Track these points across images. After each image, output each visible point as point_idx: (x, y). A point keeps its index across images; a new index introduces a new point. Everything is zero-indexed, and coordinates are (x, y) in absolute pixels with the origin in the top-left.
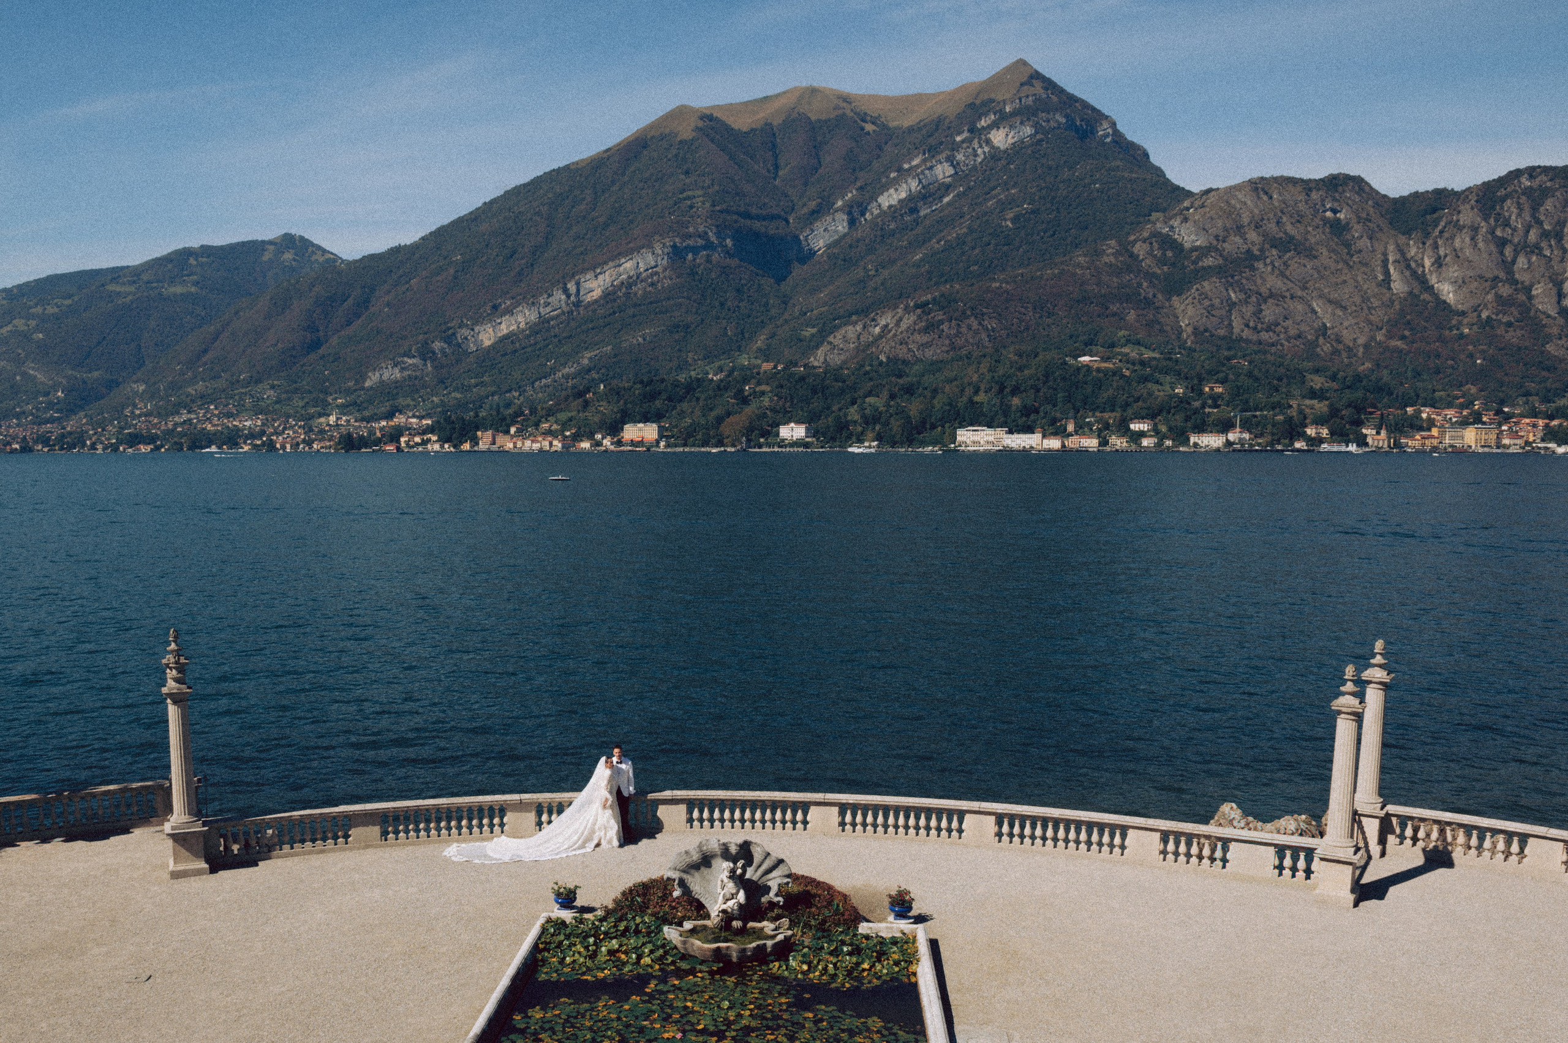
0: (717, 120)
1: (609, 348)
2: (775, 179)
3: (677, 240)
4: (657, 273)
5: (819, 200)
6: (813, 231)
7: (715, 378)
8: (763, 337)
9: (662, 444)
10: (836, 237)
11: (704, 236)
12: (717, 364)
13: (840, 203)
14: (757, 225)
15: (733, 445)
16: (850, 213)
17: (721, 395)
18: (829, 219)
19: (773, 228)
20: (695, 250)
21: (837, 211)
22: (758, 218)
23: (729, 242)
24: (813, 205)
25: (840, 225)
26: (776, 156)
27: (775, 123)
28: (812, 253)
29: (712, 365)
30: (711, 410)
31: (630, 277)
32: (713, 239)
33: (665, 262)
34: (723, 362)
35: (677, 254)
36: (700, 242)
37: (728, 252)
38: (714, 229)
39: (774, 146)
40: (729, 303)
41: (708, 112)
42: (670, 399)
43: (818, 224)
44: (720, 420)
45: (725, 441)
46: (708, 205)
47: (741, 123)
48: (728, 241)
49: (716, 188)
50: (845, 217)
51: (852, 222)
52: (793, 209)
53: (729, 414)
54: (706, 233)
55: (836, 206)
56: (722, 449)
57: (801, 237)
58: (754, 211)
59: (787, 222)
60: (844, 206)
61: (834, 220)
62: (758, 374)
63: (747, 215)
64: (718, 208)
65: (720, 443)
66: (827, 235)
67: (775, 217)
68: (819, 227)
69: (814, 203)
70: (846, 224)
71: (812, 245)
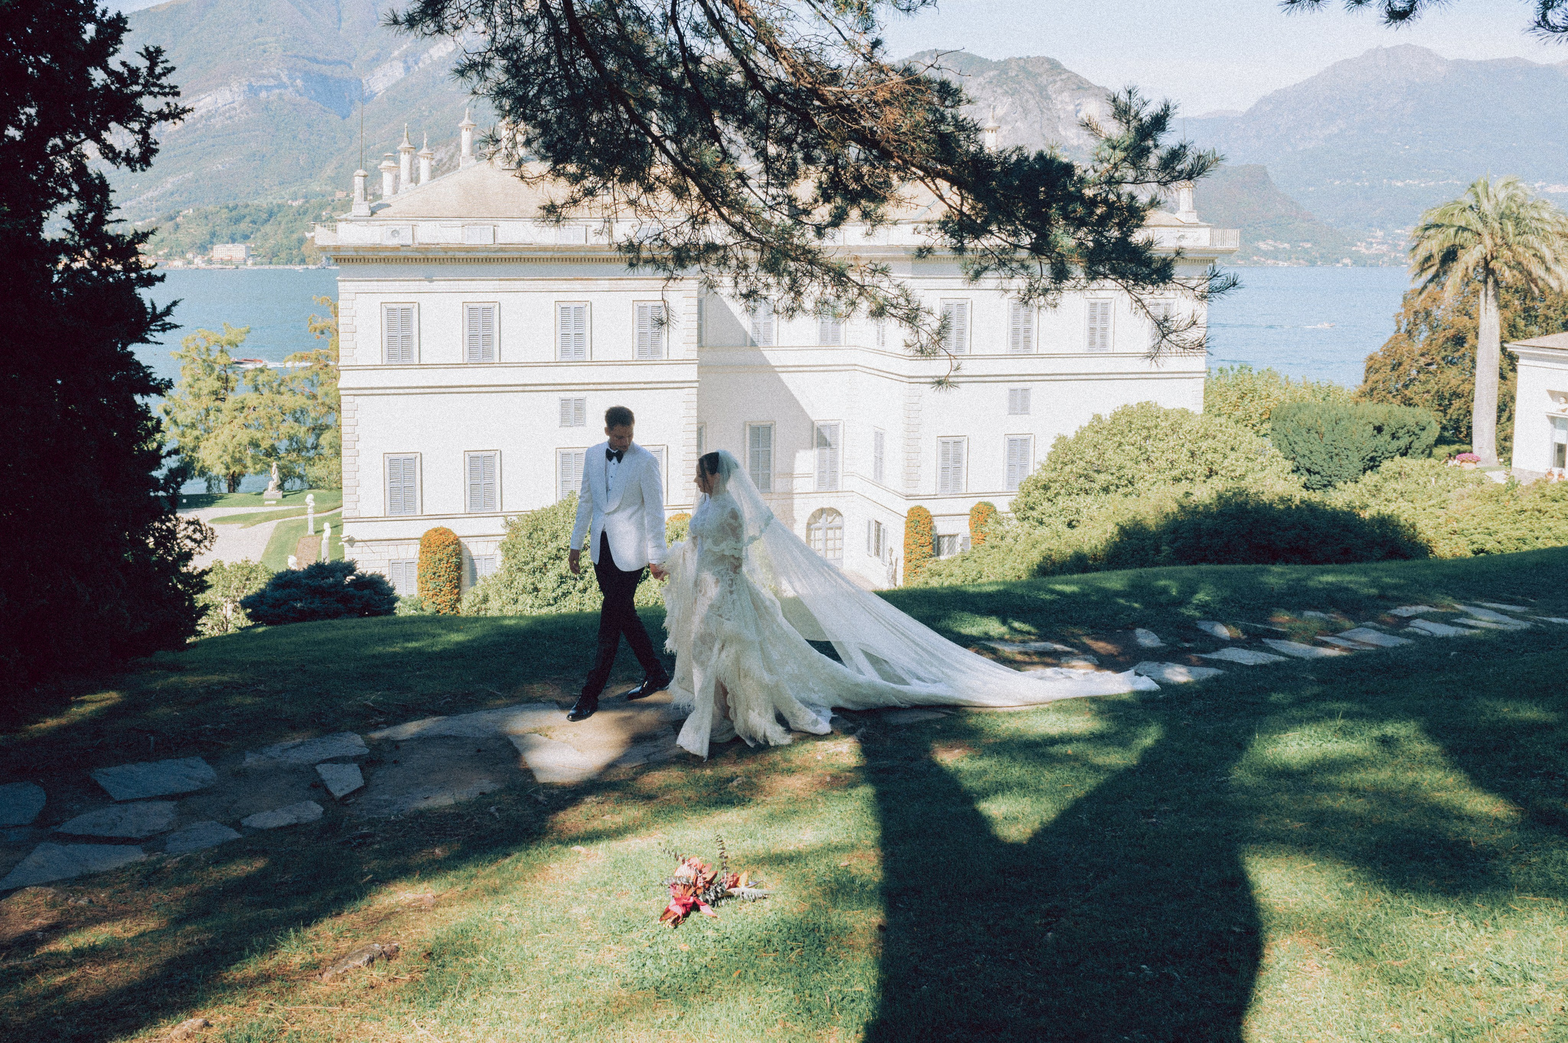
1: (191, 174)
2: (339, 30)
3: (252, 79)
4: (235, 109)
5: (379, 50)
6: (373, 75)
7: (294, 205)
8: (333, 166)
9: (250, 262)
10: (394, 82)
11: (276, 77)
12: (292, 190)
13: (396, 53)
14: (326, 70)
15: (314, 264)
16: (405, 62)
17: (301, 220)
18: (387, 66)
19: (338, 71)
20: (268, 88)
21: (395, 58)
22: (324, 62)
23: (299, 83)
24: (373, 53)
25: (397, 71)
26: (340, 10)
28: (373, 95)
29: (287, 192)
30: (293, 232)
31: (209, 111)
32: (285, 79)
33: (241, 98)
34: (297, 189)
35: (253, 90)
36: (272, 82)
37: (298, 91)
38: (286, 72)
39: (338, 1)
40: (301, 136)
42: (254, 222)
43: (378, 69)
44: (301, 241)
45: (307, 260)
46: (280, 50)
48: (298, 81)
49: (287, 35)
50: (402, 65)
51: (408, 69)
52: (356, 56)
54: (278, 74)
55: (393, 56)
56: (304, 267)
57: (363, 81)
58: (321, 57)
59: (351, 67)
60: (399, 56)
61: (392, 67)
62: (333, 201)
63: (315, 60)
64: (289, 53)
65: (303, 261)
66: (385, 79)
67: (341, 62)
68: (379, 73)
69: (374, 52)
70: (402, 70)
71: (372, 88)
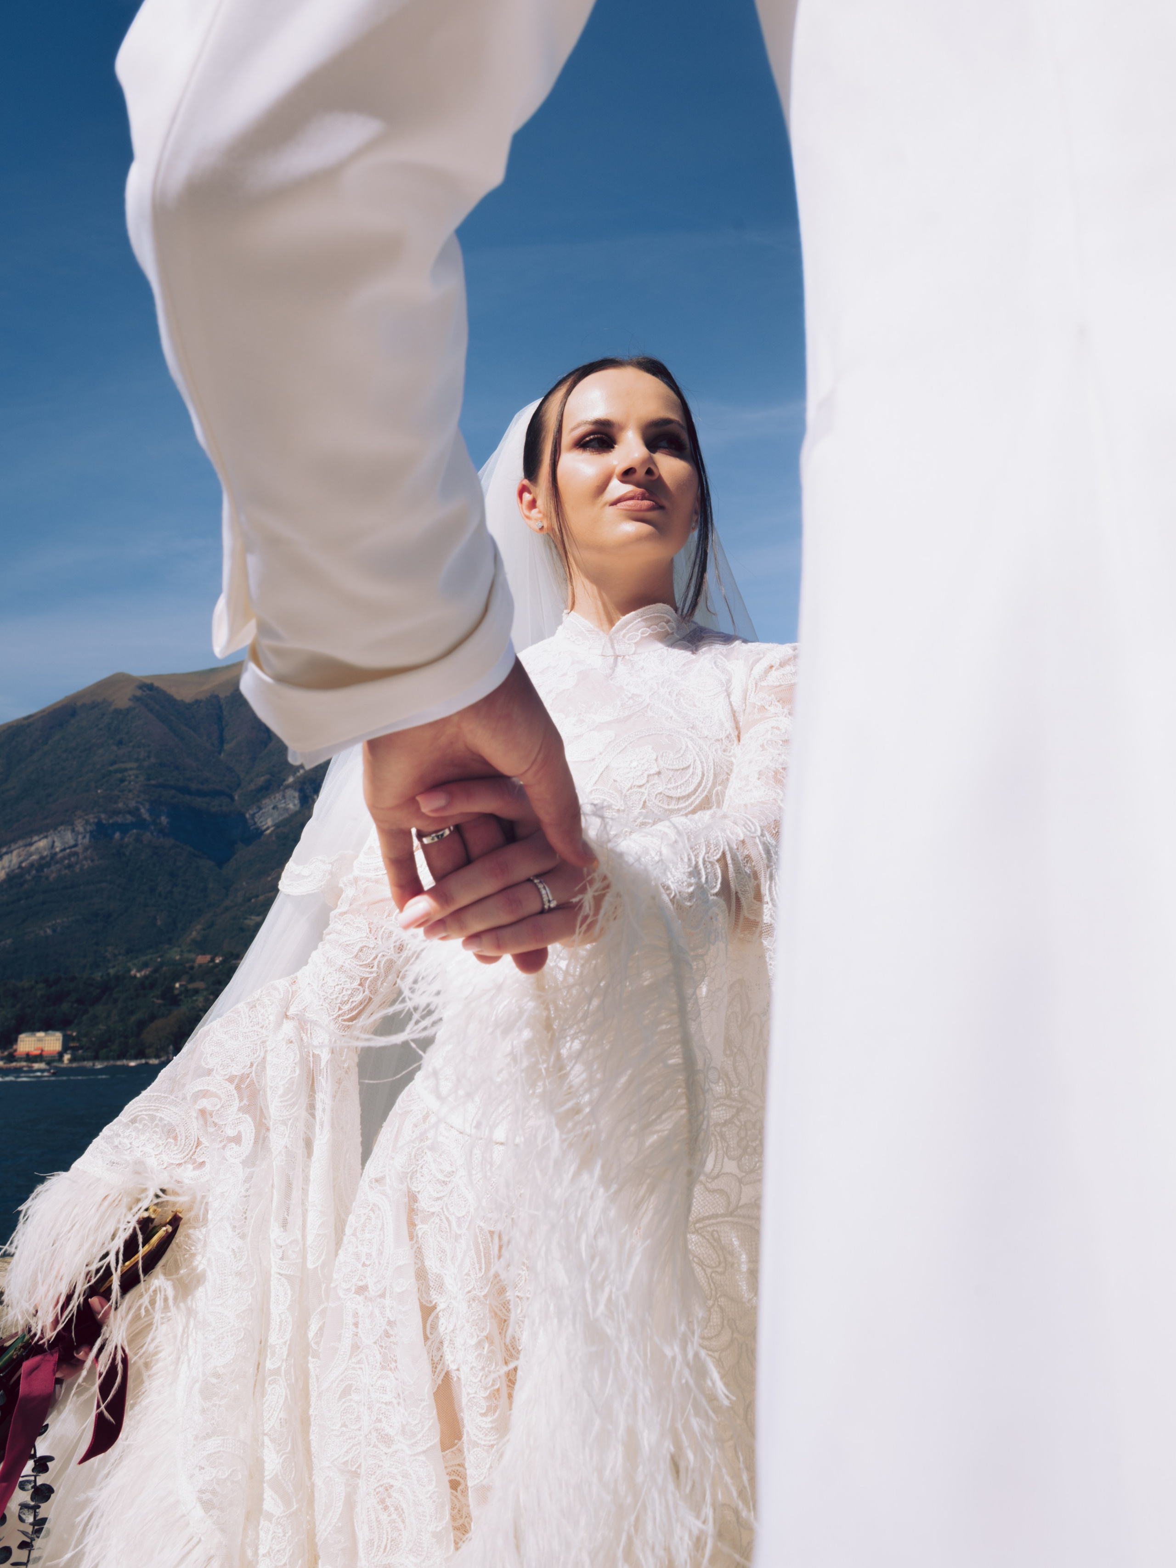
0: (157, 690)
2: (220, 753)
3: (103, 816)
4: (76, 854)
5: (268, 777)
6: (260, 809)
7: (138, 975)
8: (199, 927)
9: (67, 1057)
10: (286, 815)
11: (135, 812)
12: (144, 959)
13: (291, 780)
14: (199, 802)
15: (157, 1056)
16: (302, 791)
17: (145, 996)
18: (278, 796)
19: (215, 806)
20: (124, 829)
21: (288, 787)
22: (200, 793)
23: (164, 820)
24: (261, 781)
25: (291, 803)
26: (221, 731)
27: (222, 696)
28: (260, 833)
29: (136, 961)
30: (132, 1013)
31: (42, 858)
32: (146, 816)
33: (86, 841)
34: (149, 957)
35: (101, 832)
36: (129, 818)
37: (162, 831)
38: (147, 806)
39: (220, 718)
40: (160, 889)
41: (149, 682)
42: (80, 1001)
43: (266, 801)
44: (142, 1025)
45: (147, 1051)
46: (142, 778)
47: (185, 694)
48: (163, 818)
49: (153, 760)
50: (296, 794)
51: (305, 800)
52: (239, 785)
53: (153, 1018)
54: (138, 809)
55: (287, 783)
56: (143, 1061)
57: (247, 816)
58: (194, 786)
59: (232, 798)
60: (294, 782)
61: (284, 797)
62: (192, 968)
63: (186, 791)
64: (153, 782)
65: (140, 1054)
66: (276, 814)
67: (219, 793)
68: (268, 804)
69: (263, 779)
70: (297, 802)
71: (259, 824)
